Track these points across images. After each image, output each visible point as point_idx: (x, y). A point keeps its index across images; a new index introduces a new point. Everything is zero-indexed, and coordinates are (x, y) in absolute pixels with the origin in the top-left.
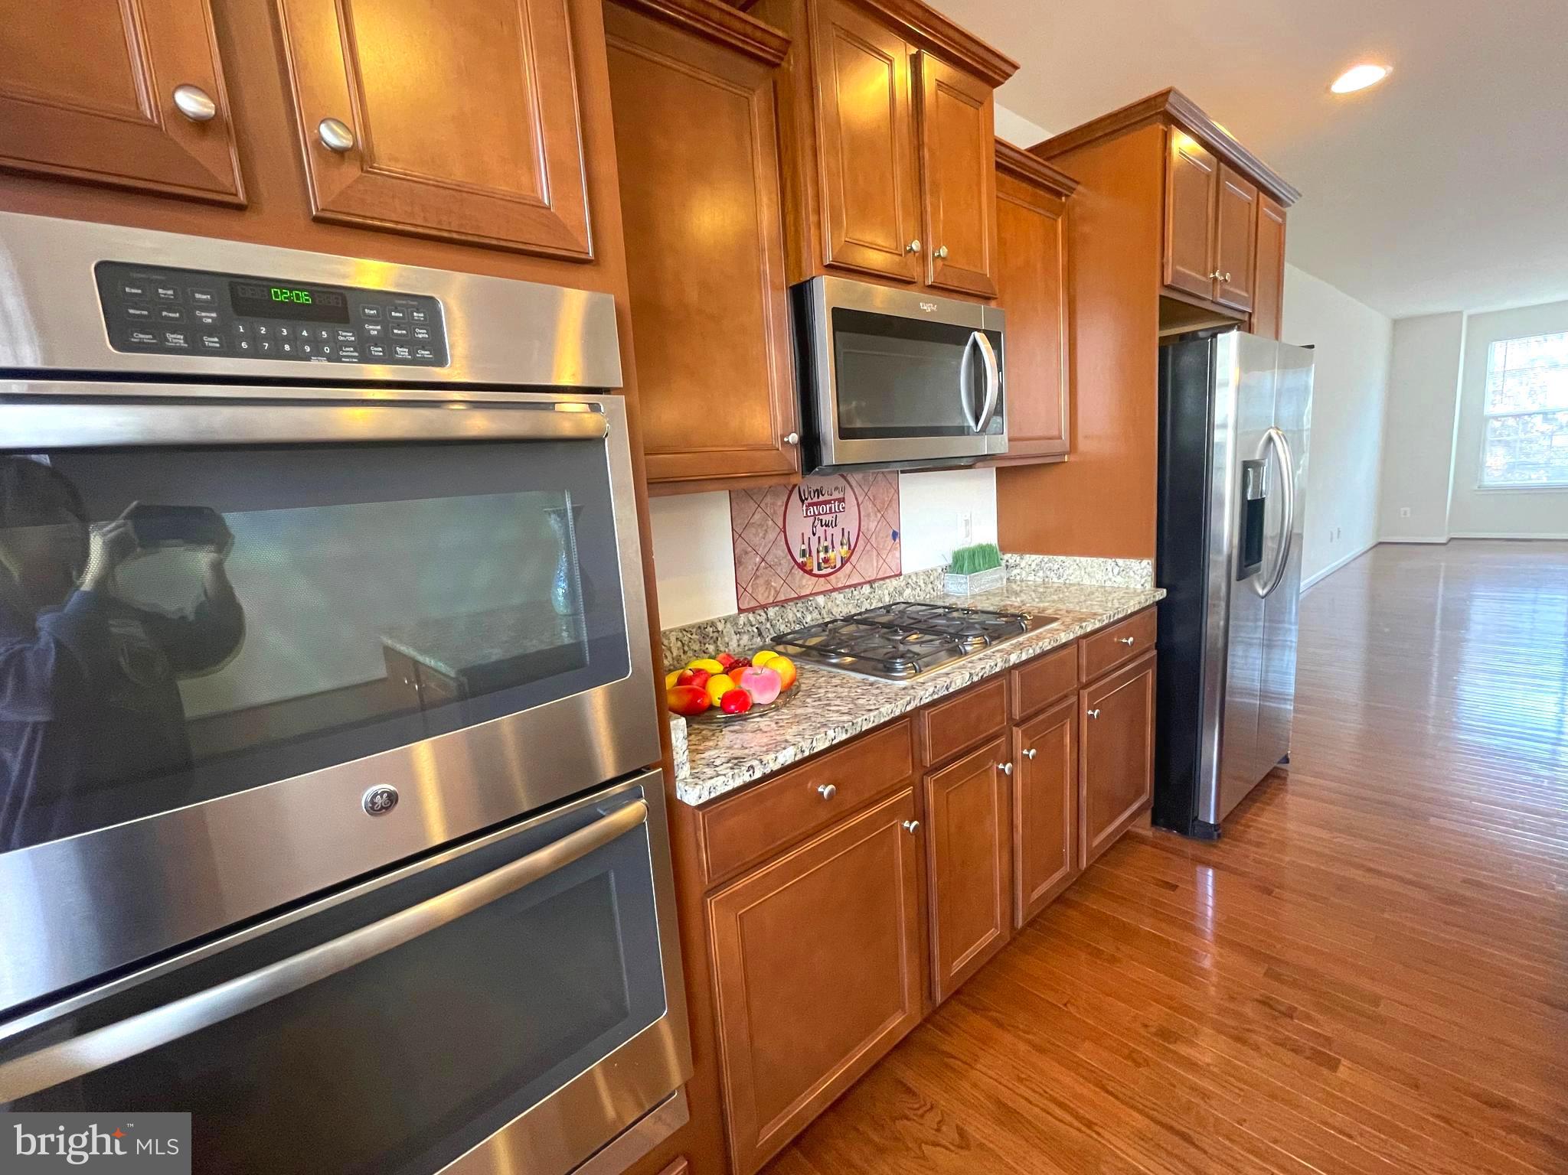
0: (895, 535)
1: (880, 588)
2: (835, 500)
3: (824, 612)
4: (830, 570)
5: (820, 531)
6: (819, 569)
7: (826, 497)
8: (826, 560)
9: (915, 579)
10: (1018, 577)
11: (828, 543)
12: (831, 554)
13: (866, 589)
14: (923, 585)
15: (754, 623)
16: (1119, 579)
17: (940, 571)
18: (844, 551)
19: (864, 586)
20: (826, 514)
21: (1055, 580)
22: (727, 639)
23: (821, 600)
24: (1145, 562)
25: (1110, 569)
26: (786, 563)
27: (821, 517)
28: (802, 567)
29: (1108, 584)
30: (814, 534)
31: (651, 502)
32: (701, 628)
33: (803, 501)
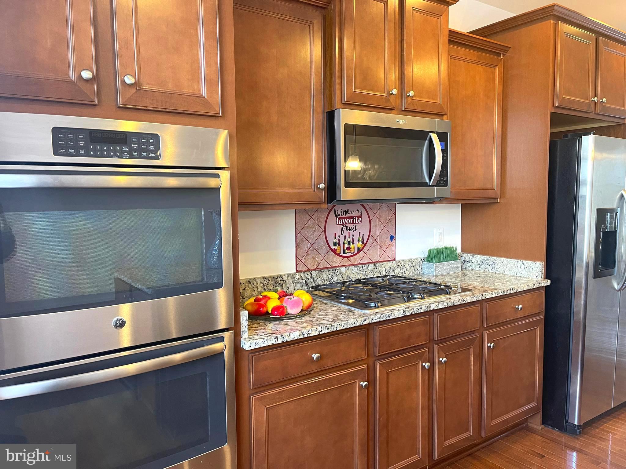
0: (392, 238)
1: (380, 266)
2: (356, 217)
3: (344, 276)
4: (350, 254)
5: (346, 233)
6: (344, 253)
7: (350, 215)
8: (349, 249)
9: (402, 263)
10: (471, 268)
11: (350, 239)
12: (352, 246)
13: (371, 266)
14: (408, 267)
15: (304, 278)
16: (524, 272)
17: (420, 260)
18: (360, 244)
19: (370, 265)
20: (350, 223)
21: (490, 270)
22: (288, 285)
23: (343, 270)
24: (538, 263)
25: (519, 266)
26: (325, 248)
27: (347, 225)
28: (334, 251)
29: (519, 275)
30: (342, 234)
31: (239, 214)
32: (274, 278)
33: (336, 216)
